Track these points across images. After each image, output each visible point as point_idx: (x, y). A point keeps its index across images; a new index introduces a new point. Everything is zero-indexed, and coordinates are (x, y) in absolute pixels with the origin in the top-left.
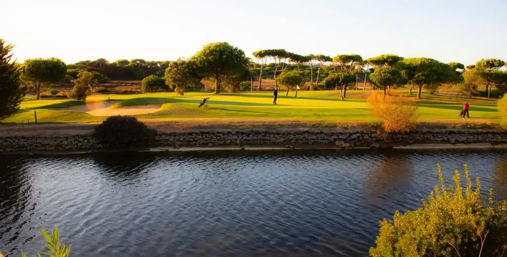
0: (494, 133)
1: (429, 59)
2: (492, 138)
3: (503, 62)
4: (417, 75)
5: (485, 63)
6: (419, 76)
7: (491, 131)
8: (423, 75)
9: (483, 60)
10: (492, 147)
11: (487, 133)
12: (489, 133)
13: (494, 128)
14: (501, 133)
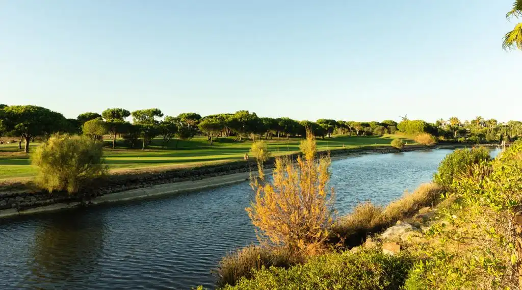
0: (24, 195)
1: (37, 108)
2: (21, 202)
3: (128, 112)
4: (18, 125)
5: (110, 113)
6: (21, 126)
7: (20, 192)
8: (25, 125)
9: (108, 109)
10: (17, 213)
11: (13, 196)
12: (17, 195)
13: (30, 188)
14: (36, 193)
